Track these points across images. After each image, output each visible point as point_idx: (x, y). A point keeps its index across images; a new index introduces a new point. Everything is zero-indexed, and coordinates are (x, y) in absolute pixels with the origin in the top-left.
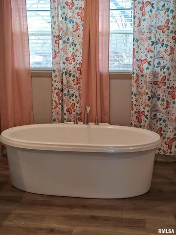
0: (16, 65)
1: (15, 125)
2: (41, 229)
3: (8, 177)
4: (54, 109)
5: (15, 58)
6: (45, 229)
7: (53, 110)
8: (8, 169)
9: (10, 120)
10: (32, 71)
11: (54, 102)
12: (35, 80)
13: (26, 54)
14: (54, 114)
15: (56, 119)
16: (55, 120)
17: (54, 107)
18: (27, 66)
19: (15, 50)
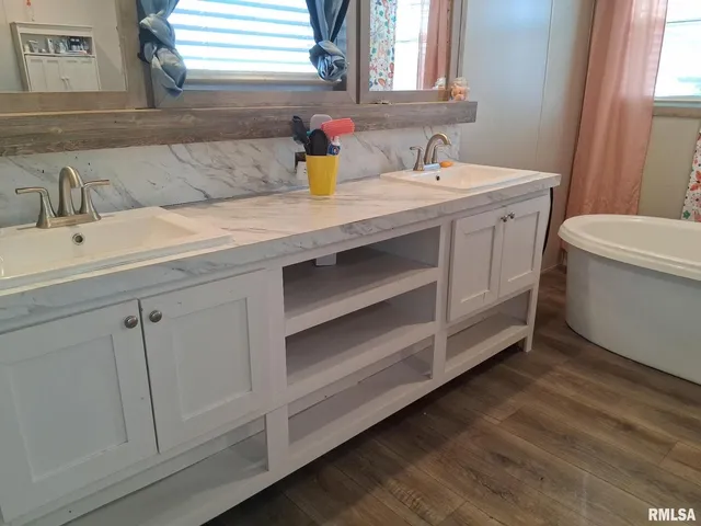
0: (624, 91)
1: (595, 212)
2: (606, 416)
3: (562, 306)
4: (692, 189)
5: (626, 75)
6: (614, 420)
7: (689, 191)
8: (563, 293)
9: (587, 201)
10: (656, 104)
11: (694, 175)
12: (659, 123)
13: (652, 66)
14: (687, 202)
15: (692, 213)
16: (687, 215)
17: (691, 185)
18: (648, 92)
19: (627, 59)
